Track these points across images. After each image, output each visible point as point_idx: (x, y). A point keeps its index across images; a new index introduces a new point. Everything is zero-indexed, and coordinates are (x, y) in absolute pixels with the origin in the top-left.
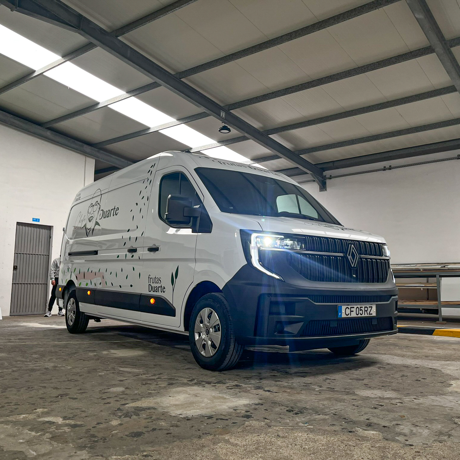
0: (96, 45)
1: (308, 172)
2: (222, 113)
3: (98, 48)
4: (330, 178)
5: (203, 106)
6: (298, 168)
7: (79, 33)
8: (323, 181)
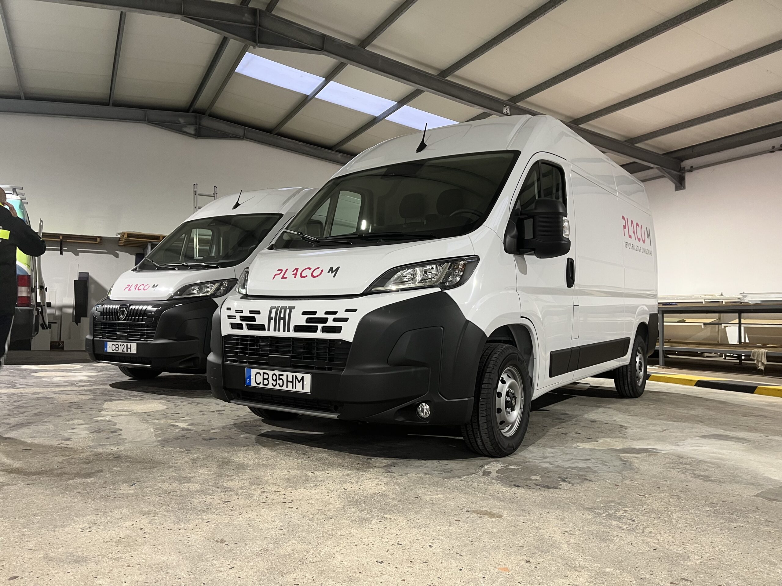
0: (346, 64)
1: (652, 165)
2: (505, 109)
3: (349, 65)
4: (691, 170)
5: (477, 105)
6: (635, 162)
7: (323, 54)
8: (680, 175)
